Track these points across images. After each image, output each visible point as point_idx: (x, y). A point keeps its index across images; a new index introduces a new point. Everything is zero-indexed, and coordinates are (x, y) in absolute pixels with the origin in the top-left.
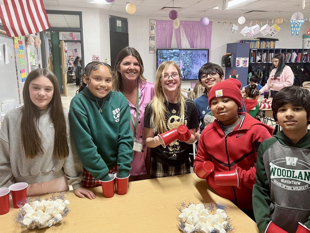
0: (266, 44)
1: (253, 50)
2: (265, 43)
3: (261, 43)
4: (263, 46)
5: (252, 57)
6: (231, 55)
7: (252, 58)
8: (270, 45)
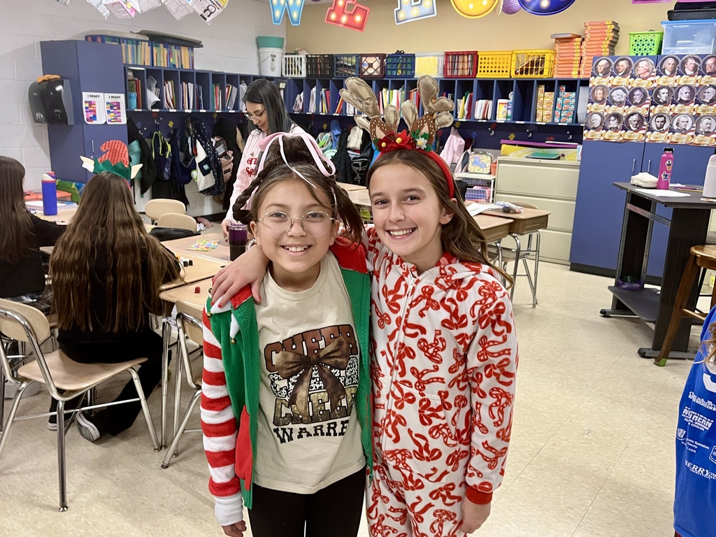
0: (170, 55)
1: (133, 70)
2: (166, 51)
3: (154, 48)
4: (162, 58)
5: (132, 91)
6: (60, 82)
7: (134, 95)
8: (182, 59)
